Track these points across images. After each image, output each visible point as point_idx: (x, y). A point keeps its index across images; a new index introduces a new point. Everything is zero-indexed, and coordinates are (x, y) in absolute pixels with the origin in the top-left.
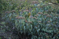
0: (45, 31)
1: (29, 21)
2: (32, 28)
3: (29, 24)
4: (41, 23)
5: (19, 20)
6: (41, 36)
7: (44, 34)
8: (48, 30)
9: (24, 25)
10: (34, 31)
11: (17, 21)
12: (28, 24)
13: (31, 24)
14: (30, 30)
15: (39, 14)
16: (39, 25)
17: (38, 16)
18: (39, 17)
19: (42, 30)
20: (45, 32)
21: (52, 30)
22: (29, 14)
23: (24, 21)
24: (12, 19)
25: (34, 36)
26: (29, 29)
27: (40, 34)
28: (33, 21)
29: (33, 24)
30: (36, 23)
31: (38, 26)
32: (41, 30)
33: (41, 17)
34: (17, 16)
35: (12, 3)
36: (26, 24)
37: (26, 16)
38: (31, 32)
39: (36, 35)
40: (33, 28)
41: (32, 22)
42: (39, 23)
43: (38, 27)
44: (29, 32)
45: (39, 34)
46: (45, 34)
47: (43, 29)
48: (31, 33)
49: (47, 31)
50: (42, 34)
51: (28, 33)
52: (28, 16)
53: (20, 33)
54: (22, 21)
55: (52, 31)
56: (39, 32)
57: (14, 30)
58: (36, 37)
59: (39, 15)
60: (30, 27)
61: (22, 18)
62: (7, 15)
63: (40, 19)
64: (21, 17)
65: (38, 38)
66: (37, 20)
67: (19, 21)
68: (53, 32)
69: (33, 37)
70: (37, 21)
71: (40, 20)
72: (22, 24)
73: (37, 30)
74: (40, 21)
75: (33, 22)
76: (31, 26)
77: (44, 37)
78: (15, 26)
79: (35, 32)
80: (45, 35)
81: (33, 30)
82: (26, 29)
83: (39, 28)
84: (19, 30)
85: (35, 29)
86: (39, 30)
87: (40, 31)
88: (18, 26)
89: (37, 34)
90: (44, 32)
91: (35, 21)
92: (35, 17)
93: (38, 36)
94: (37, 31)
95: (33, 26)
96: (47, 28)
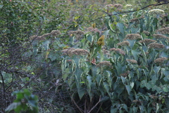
0: (149, 89)
1: (101, 61)
2: (110, 80)
3: (102, 69)
4: (137, 66)
5: (73, 58)
6: (138, 103)
7: (147, 98)
8: (157, 84)
9: (87, 72)
10: (117, 88)
11: (68, 62)
12: (98, 71)
13: (107, 68)
14: (105, 86)
15: (130, 38)
16: (132, 70)
17: (127, 44)
18: (129, 48)
19: (142, 86)
22: (101, 40)
23: (88, 62)
25: (119, 105)
26: (104, 83)
27: (135, 99)
28: (113, 61)
29: (114, 68)
30: (123, 66)
31: (129, 76)
32: (137, 86)
33: (135, 47)
34: (66, 48)
35: (50, 13)
36: (93, 70)
37: (91, 47)
38: (110, 91)
39: (125, 100)
40: (114, 80)
41: (111, 62)
42: (132, 66)
43: (128, 78)
44: (103, 94)
45: (131, 99)
46: (151, 96)
47: (144, 83)
48: (109, 95)
49: (155, 88)
50: (141, 98)
52: (99, 46)
53: (77, 96)
54: (82, 62)
56: (132, 92)
58: (125, 106)
59: (131, 43)
60: (107, 79)
61: (79, 53)
62: (36, 46)
64: (78, 49)
65: (129, 110)
66: (125, 56)
67: (73, 61)
69: (115, 107)
70: (125, 59)
71: (132, 57)
72: (82, 70)
73: (126, 86)
74: (132, 60)
75: (113, 64)
76: (109, 76)
77: (146, 106)
78: (60, 76)
79: (119, 93)
80: (149, 102)
81: (115, 86)
82: (95, 84)
83: (131, 81)
84: (75, 87)
85: (121, 84)
86: (132, 85)
87: (136, 89)
88: (70, 75)
89: (125, 97)
90: (145, 91)
91: (120, 60)
92: (120, 47)
93: (129, 104)
94: (125, 91)
95: (114, 74)
96: (155, 79)
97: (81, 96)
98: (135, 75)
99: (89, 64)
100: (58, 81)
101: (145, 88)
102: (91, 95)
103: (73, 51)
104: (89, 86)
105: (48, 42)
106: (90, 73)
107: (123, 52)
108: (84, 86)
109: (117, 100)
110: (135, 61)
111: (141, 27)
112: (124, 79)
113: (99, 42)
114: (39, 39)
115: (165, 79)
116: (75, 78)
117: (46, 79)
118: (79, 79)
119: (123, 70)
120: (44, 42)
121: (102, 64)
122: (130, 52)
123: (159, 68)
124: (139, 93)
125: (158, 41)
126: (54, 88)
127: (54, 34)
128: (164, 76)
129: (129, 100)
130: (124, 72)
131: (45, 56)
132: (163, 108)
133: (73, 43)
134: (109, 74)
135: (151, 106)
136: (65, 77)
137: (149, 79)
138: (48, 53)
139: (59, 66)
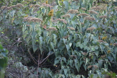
0: (81, 48)
1: (50, 27)
2: (55, 41)
3: (50, 33)
4: (75, 32)
5: (31, 24)
6: (74, 57)
7: (80, 55)
8: (88, 45)
9: (40, 34)
10: (60, 47)
11: (27, 26)
12: (48, 34)
13: (54, 32)
14: (52, 44)
15: (71, 12)
16: (70, 34)
17: (69, 17)
18: (70, 19)
19: (77, 46)
20: (83, 50)
21: (96, 46)
22: (51, 13)
23: (41, 27)
24: (15, 22)
26: (51, 42)
27: (71, 54)
28: (58, 28)
29: (59, 32)
30: (65, 31)
31: (69, 38)
32: (74, 46)
33: (74, 19)
34: (26, 17)
36: (44, 33)
37: (44, 17)
38: (55, 48)
39: (64, 55)
40: (59, 40)
41: (57, 28)
42: (71, 32)
43: (68, 40)
44: (50, 50)
45: (69, 54)
46: (82, 53)
47: (79, 44)
48: (54, 50)
49: (86, 48)
50: (76, 54)
51: (48, 52)
52: (49, 17)
53: (32, 50)
54: (37, 27)
55: (97, 48)
56: (70, 49)
57: (19, 44)
58: (65, 59)
60: (53, 40)
61: (35, 20)
62: (5, 14)
63: (73, 22)
64: (35, 18)
65: (67, 61)
66: (67, 25)
68: (98, 50)
69: (58, 59)
70: (66, 27)
71: (72, 25)
72: (37, 32)
73: (66, 45)
74: (72, 28)
75: (58, 29)
76: (55, 37)
77: (79, 60)
78: (21, 35)
80: (81, 57)
81: (59, 45)
82: (45, 42)
83: (70, 42)
84: (31, 44)
85: (63, 44)
86: (71, 45)
87: (73, 48)
88: (28, 35)
89: (65, 53)
90: (79, 49)
91: (63, 27)
92: (63, 18)
93: (67, 58)
94: (65, 48)
95: (58, 36)
96: (86, 42)
97: (35, 50)
98: (73, 38)
99: (42, 29)
100: (19, 39)
101: (79, 47)
102: (41, 50)
103: (31, 19)
104: (41, 43)
105: (14, 12)
106: (42, 35)
107: (66, 22)
108: (37, 43)
109: (59, 54)
110: (74, 29)
111: (80, 5)
112: (65, 40)
113: (49, 14)
114: (8, 9)
115: (93, 42)
116: (31, 38)
117: (11, 37)
118: (34, 38)
119: (65, 34)
120: (11, 11)
121: (50, 29)
122: (71, 22)
123: (89, 34)
124: (75, 51)
125: (91, 16)
126: (16, 44)
127: (18, 6)
128: (93, 40)
129: (68, 55)
130: (65, 35)
131: (11, 21)
132: (90, 61)
133: (32, 13)
134: (55, 36)
135: (82, 60)
136: (24, 36)
137: (82, 42)
138: (13, 19)
139: (21, 28)
